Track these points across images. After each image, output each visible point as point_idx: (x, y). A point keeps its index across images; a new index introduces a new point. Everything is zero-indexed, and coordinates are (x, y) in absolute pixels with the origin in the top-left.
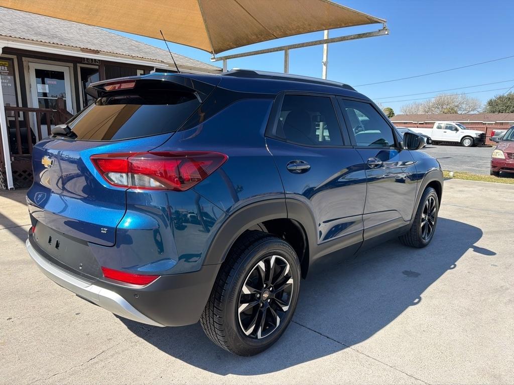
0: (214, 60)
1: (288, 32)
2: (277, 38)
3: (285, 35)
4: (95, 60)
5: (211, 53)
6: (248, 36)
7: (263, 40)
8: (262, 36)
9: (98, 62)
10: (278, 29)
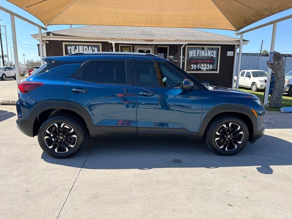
0: (237, 35)
1: (273, 11)
2: (268, 16)
3: (273, 14)
5: (235, 31)
6: (250, 18)
7: (260, 19)
8: (258, 16)
10: (266, 11)
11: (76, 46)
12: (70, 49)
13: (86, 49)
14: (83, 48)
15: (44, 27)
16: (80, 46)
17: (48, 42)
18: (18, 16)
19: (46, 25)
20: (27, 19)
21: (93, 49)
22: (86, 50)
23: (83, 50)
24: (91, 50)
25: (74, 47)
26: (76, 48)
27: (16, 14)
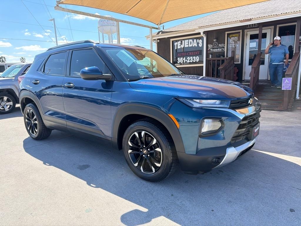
4: (255, 24)
9: (256, 25)
11: (182, 40)
12: (177, 45)
13: (191, 42)
14: (188, 42)
15: (157, 27)
16: (185, 41)
17: (159, 41)
18: (123, 21)
19: (159, 25)
20: (133, 23)
21: (198, 42)
22: (191, 44)
23: (188, 44)
24: (196, 43)
25: (180, 42)
26: (181, 44)
27: (120, 20)
